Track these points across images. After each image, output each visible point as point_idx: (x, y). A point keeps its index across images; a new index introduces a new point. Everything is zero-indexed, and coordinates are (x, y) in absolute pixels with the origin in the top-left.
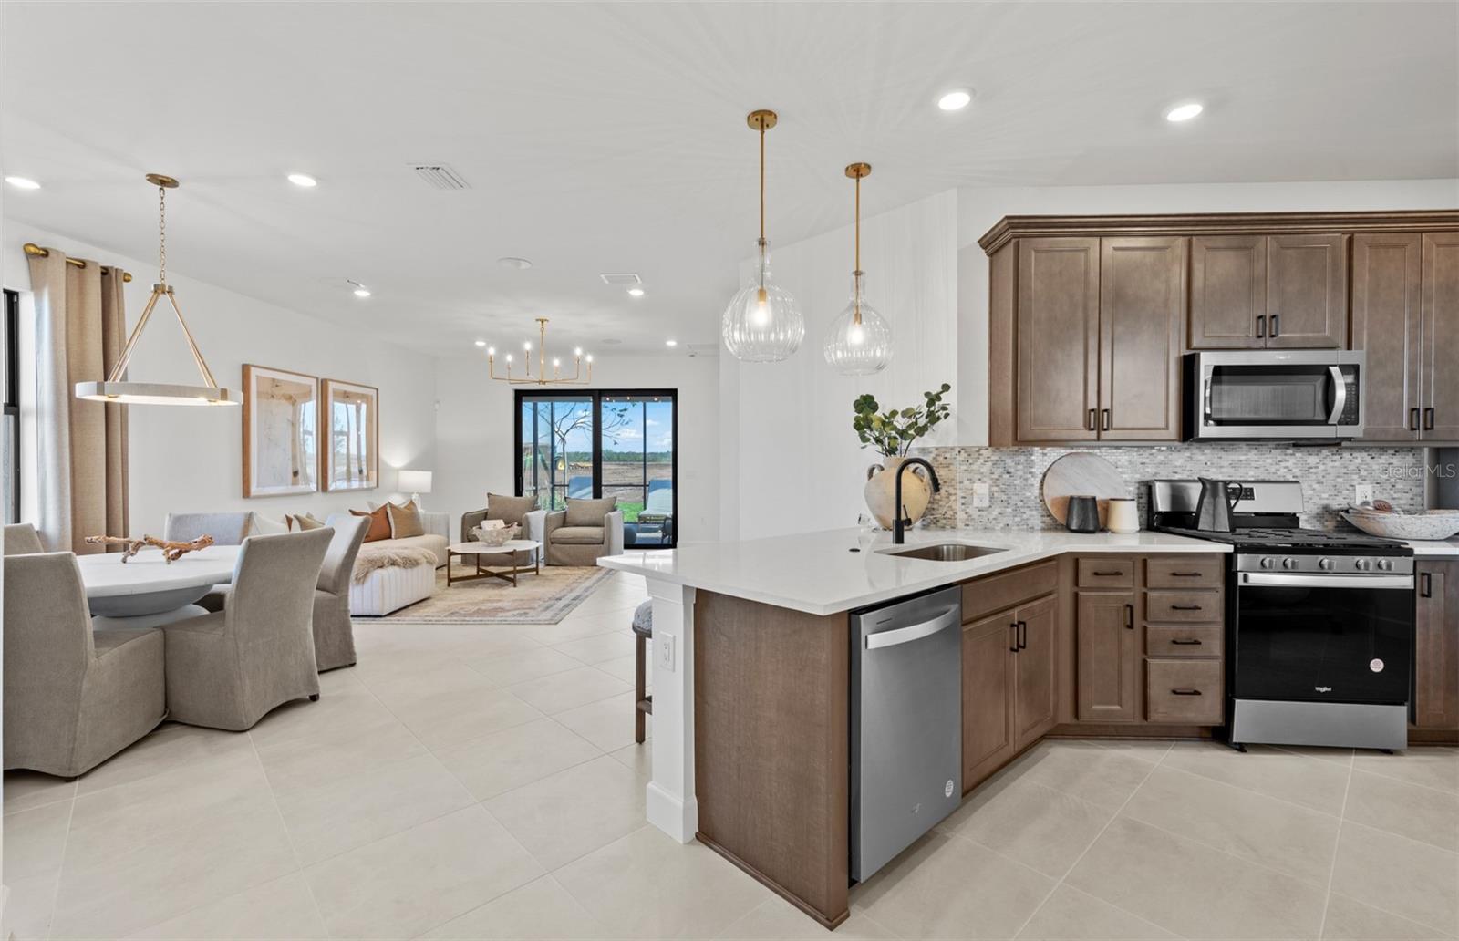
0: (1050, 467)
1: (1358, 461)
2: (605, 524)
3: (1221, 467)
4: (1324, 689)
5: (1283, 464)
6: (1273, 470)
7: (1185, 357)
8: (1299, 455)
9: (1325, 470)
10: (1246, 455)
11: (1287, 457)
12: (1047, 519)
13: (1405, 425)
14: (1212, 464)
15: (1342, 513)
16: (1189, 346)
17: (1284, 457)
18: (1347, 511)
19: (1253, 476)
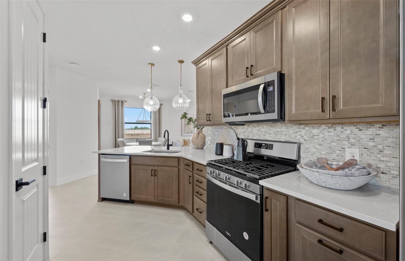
4: (228, 234)
6: (293, 136)
8: (307, 128)
10: (281, 128)
17: (299, 129)
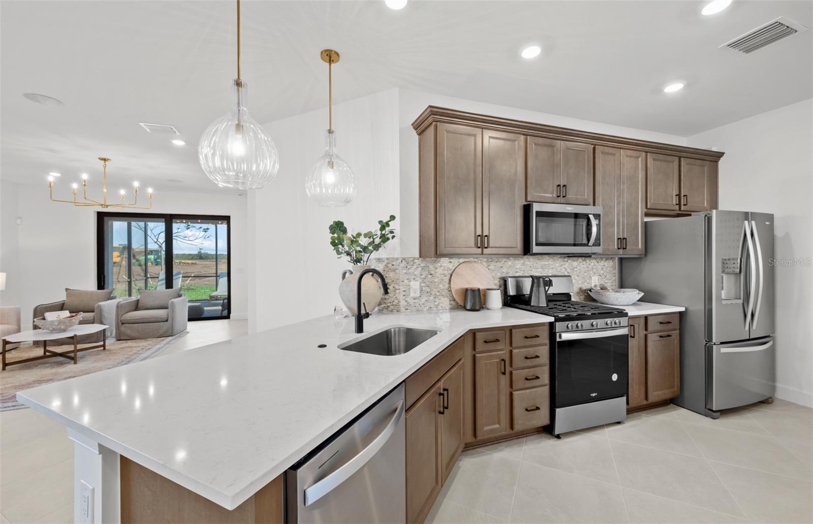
0: (454, 270)
1: (592, 264)
2: (169, 307)
3: (537, 268)
4: (594, 395)
5: (563, 266)
6: (559, 270)
7: (524, 206)
8: (569, 261)
9: (580, 269)
11: (565, 263)
12: (452, 302)
13: (616, 247)
15: (588, 292)
16: (526, 200)
17: (563, 262)
18: (590, 291)
19: (551, 273)
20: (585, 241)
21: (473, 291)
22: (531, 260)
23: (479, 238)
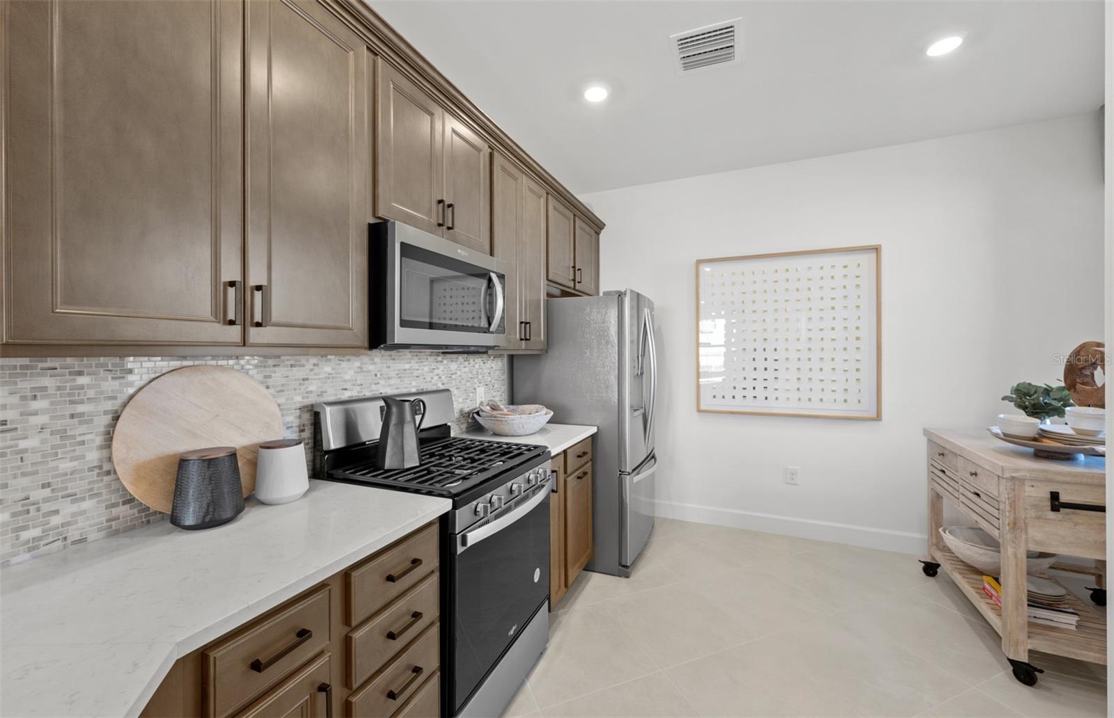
0: (132, 397)
1: (477, 366)
3: (389, 378)
5: (436, 372)
6: (429, 379)
7: (371, 227)
8: (445, 362)
9: (460, 376)
10: (410, 363)
11: (438, 365)
13: (518, 337)
14: (381, 375)
15: (476, 416)
16: (374, 214)
17: (436, 364)
18: (478, 413)
19: (415, 387)
20: (484, 323)
21: (210, 463)
22: (377, 360)
23: (231, 291)
